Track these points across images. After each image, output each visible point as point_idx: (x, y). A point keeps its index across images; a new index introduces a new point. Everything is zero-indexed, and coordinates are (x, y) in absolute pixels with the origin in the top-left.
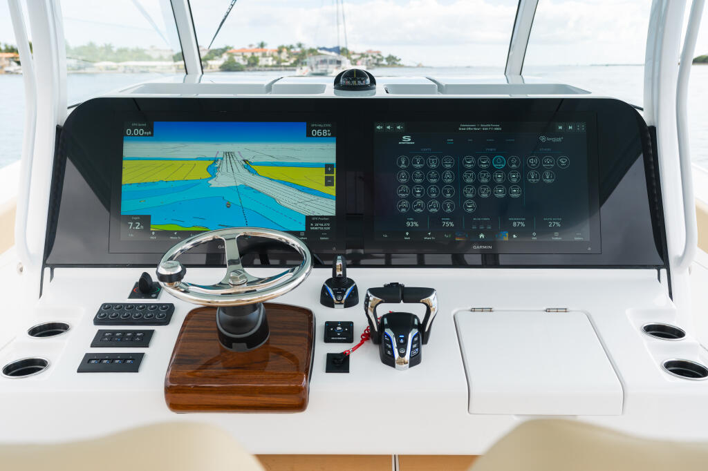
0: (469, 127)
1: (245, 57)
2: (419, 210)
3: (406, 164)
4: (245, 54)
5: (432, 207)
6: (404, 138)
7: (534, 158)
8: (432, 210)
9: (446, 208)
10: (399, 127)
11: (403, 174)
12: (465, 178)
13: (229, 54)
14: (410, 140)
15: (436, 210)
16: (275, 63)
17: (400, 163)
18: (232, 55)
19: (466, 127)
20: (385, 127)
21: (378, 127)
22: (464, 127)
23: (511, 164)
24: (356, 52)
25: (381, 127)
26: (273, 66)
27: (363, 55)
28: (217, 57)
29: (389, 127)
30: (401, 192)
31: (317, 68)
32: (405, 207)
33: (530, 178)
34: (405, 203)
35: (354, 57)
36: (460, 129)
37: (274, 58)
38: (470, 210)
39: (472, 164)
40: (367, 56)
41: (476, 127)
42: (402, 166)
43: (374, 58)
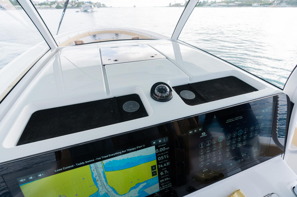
0: (230, 120)
1: (62, 4)
2: (208, 164)
3: (203, 146)
4: (62, 3)
5: (214, 160)
6: (202, 134)
7: (252, 127)
8: (214, 161)
9: (219, 158)
10: (200, 130)
11: (202, 151)
12: (227, 144)
13: (57, 3)
14: (205, 134)
15: (215, 161)
16: (71, 6)
17: (201, 146)
18: (58, 3)
19: (229, 121)
20: (193, 131)
21: (190, 132)
22: (228, 121)
23: (244, 132)
24: (94, 2)
25: (192, 132)
26: (71, 7)
27: (96, 4)
28: (53, 4)
29: (195, 131)
30: (201, 159)
31: (85, 8)
32: (202, 165)
33: (250, 135)
34: (202, 163)
35: (93, 4)
36: (227, 122)
37: (71, 5)
38: (228, 156)
39: (230, 136)
40: (97, 4)
41: (233, 120)
42: (202, 147)
43: (99, 4)
